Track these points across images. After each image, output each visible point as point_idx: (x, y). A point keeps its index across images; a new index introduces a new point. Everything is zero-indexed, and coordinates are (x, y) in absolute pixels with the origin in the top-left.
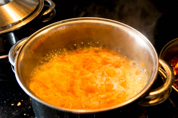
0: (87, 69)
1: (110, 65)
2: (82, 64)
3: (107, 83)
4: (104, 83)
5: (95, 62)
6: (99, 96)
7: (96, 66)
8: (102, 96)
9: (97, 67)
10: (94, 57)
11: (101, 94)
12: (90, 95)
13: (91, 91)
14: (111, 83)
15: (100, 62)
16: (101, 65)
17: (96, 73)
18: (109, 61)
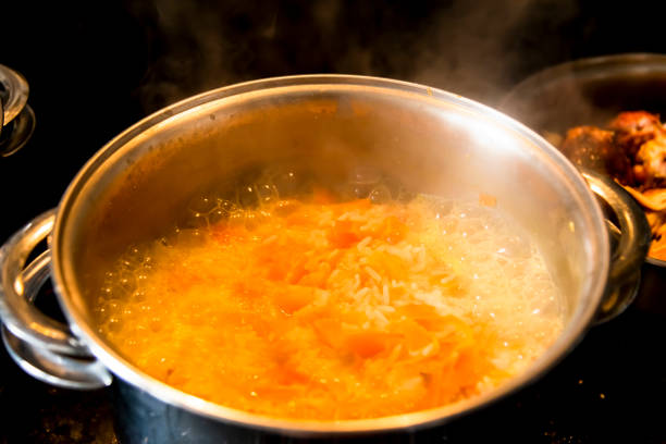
0: (295, 281)
1: (367, 240)
2: (265, 271)
3: (400, 303)
4: (390, 309)
5: (307, 247)
6: (414, 353)
7: (321, 261)
8: (427, 351)
9: (325, 265)
10: (288, 231)
11: (417, 346)
12: (373, 366)
13: (364, 350)
14: (412, 298)
15: (325, 243)
16: (336, 252)
17: (336, 285)
18: (362, 228)
